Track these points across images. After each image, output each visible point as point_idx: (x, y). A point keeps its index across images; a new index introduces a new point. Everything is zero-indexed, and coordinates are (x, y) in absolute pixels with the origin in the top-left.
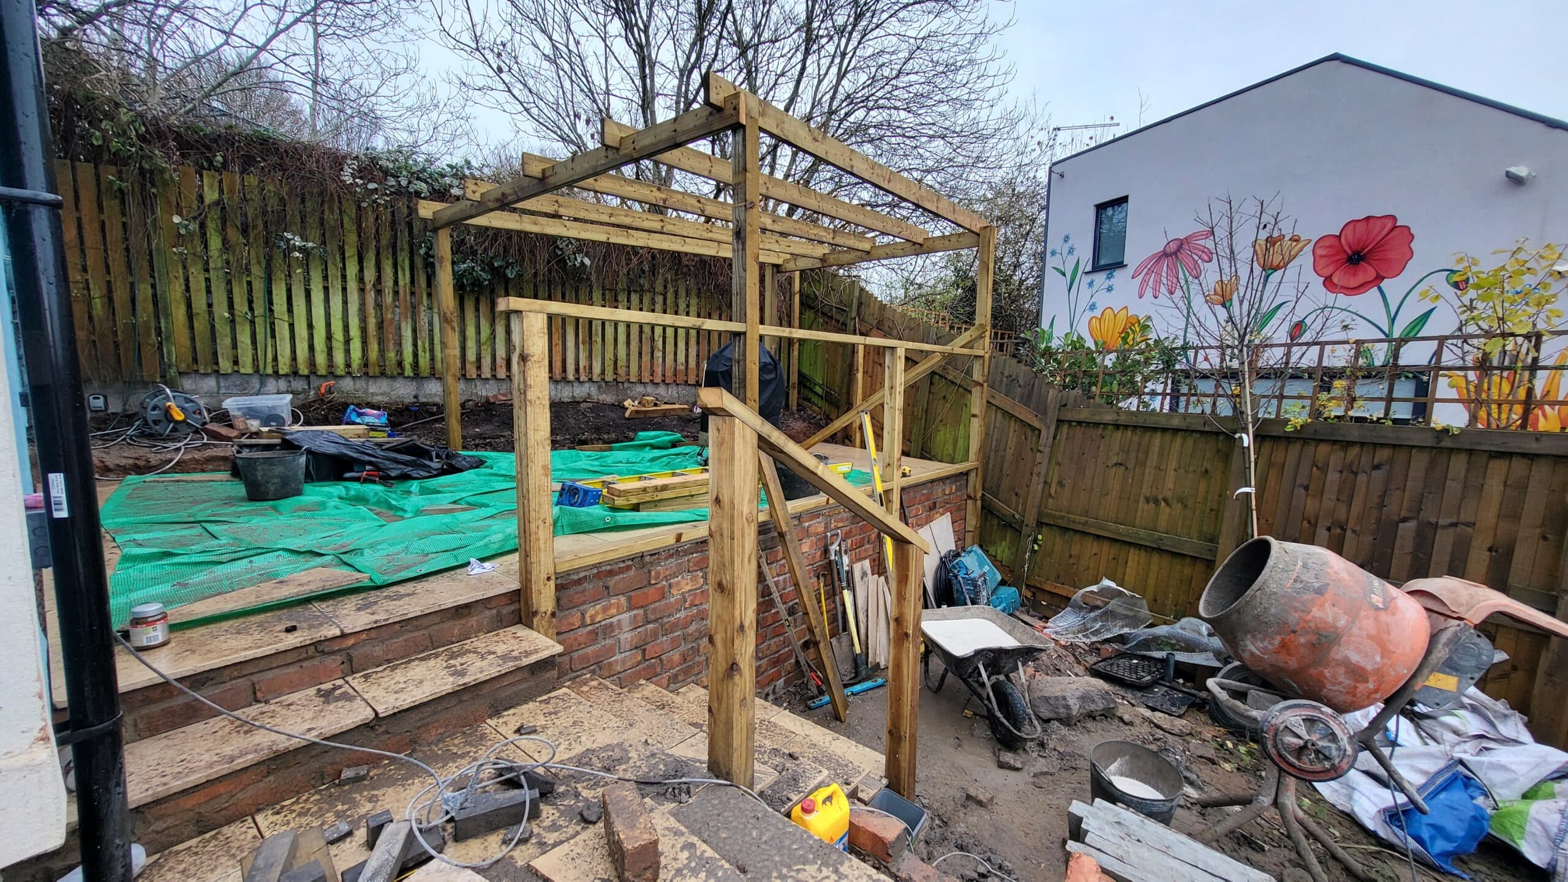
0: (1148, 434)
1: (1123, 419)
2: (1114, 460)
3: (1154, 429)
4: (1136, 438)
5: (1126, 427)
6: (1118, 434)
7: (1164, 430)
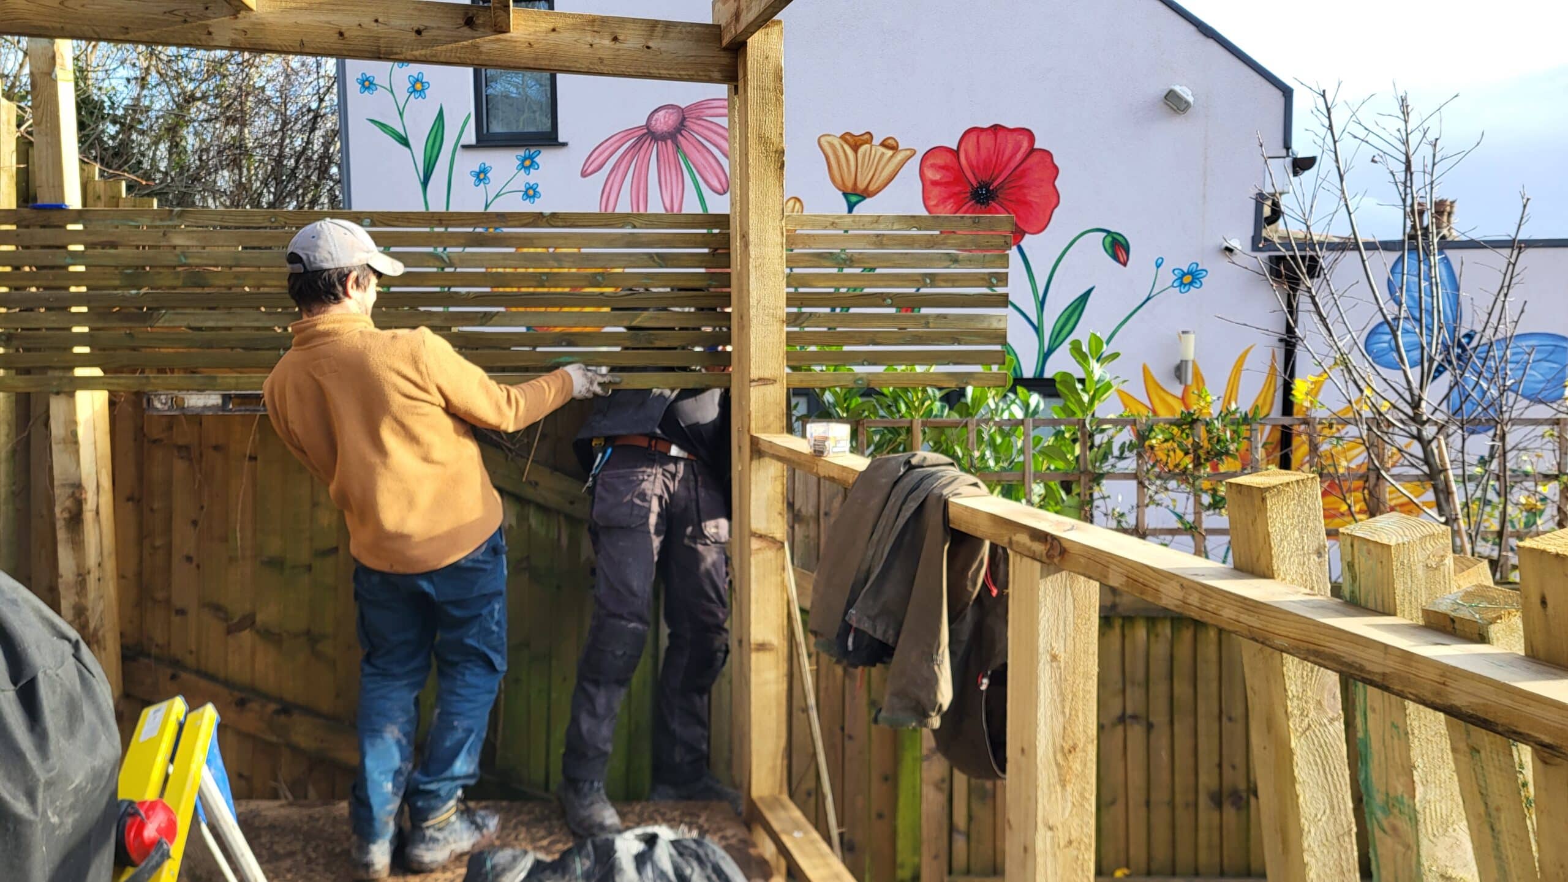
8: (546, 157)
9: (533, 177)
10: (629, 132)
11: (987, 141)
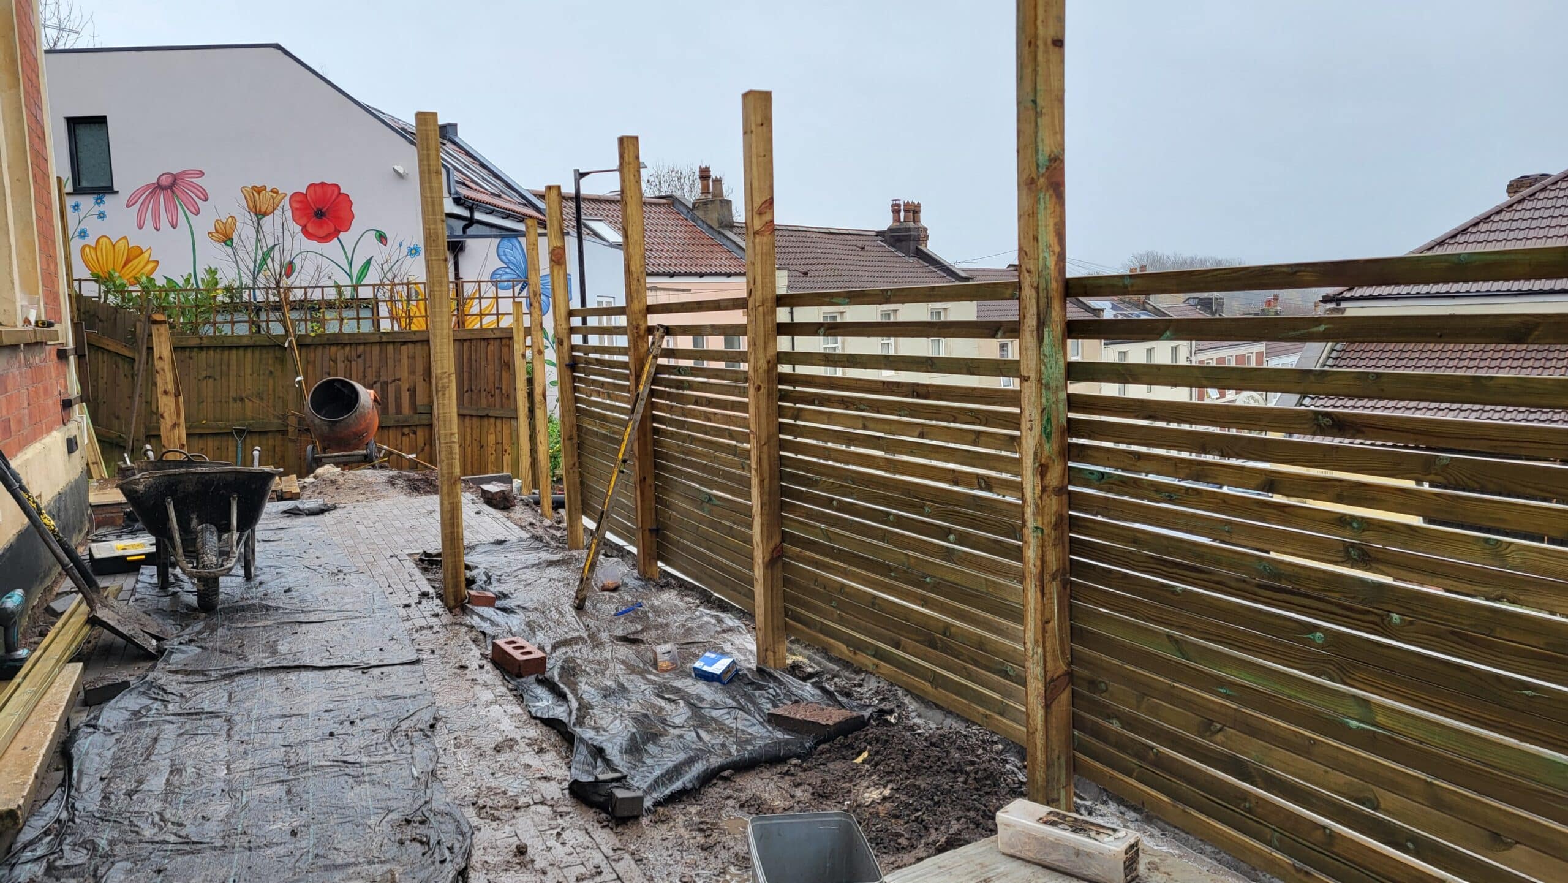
0: (226, 352)
1: (205, 342)
2: (204, 374)
3: (230, 348)
4: (218, 356)
5: (208, 348)
6: (203, 354)
7: (238, 347)
8: (108, 199)
9: (102, 208)
10: (148, 186)
11: (319, 190)
